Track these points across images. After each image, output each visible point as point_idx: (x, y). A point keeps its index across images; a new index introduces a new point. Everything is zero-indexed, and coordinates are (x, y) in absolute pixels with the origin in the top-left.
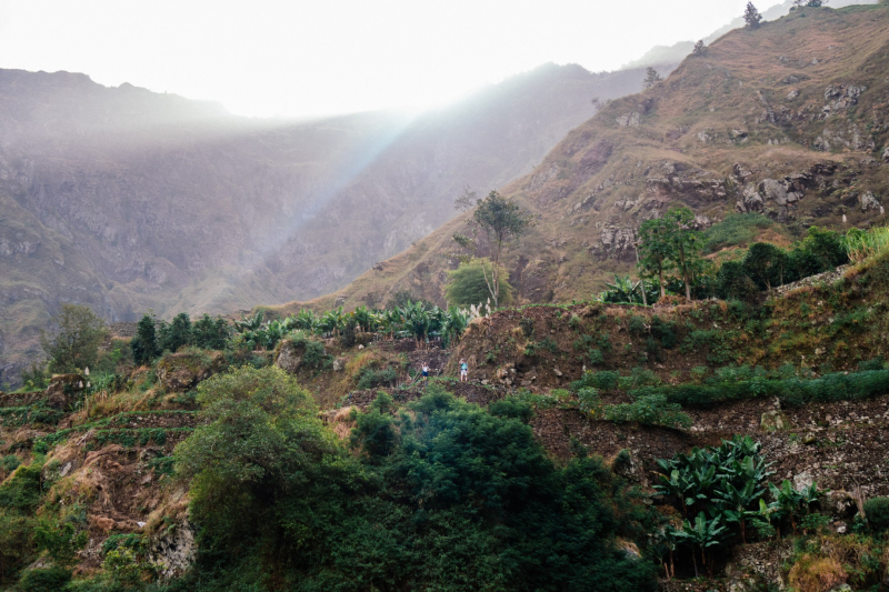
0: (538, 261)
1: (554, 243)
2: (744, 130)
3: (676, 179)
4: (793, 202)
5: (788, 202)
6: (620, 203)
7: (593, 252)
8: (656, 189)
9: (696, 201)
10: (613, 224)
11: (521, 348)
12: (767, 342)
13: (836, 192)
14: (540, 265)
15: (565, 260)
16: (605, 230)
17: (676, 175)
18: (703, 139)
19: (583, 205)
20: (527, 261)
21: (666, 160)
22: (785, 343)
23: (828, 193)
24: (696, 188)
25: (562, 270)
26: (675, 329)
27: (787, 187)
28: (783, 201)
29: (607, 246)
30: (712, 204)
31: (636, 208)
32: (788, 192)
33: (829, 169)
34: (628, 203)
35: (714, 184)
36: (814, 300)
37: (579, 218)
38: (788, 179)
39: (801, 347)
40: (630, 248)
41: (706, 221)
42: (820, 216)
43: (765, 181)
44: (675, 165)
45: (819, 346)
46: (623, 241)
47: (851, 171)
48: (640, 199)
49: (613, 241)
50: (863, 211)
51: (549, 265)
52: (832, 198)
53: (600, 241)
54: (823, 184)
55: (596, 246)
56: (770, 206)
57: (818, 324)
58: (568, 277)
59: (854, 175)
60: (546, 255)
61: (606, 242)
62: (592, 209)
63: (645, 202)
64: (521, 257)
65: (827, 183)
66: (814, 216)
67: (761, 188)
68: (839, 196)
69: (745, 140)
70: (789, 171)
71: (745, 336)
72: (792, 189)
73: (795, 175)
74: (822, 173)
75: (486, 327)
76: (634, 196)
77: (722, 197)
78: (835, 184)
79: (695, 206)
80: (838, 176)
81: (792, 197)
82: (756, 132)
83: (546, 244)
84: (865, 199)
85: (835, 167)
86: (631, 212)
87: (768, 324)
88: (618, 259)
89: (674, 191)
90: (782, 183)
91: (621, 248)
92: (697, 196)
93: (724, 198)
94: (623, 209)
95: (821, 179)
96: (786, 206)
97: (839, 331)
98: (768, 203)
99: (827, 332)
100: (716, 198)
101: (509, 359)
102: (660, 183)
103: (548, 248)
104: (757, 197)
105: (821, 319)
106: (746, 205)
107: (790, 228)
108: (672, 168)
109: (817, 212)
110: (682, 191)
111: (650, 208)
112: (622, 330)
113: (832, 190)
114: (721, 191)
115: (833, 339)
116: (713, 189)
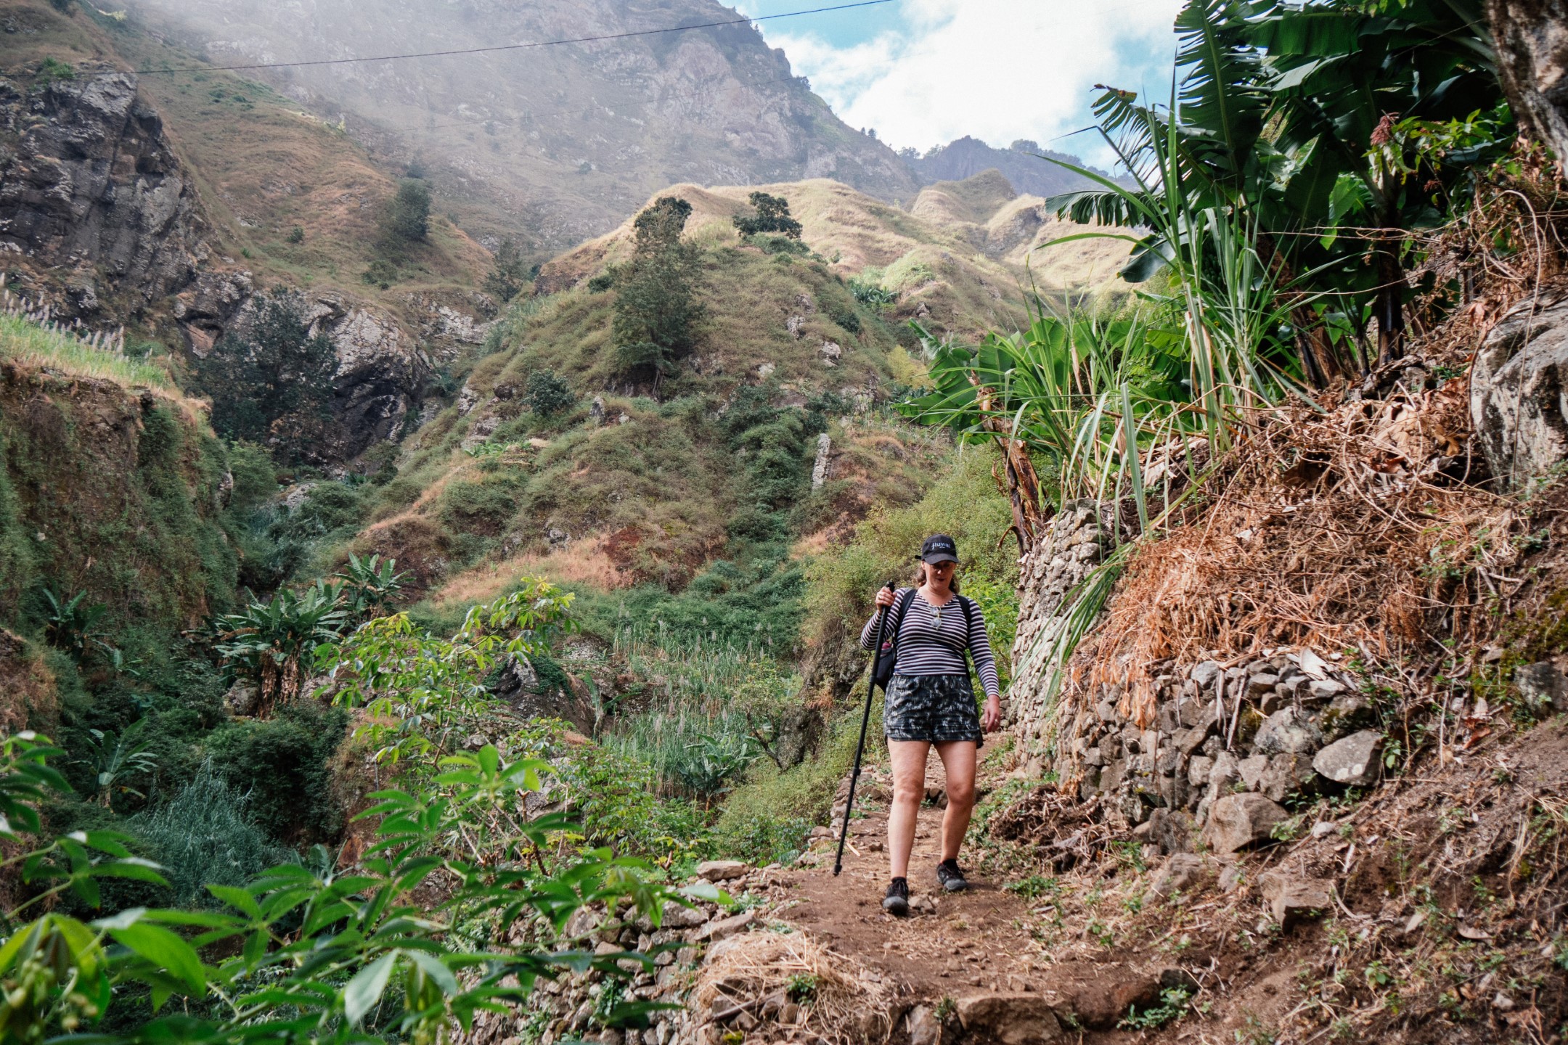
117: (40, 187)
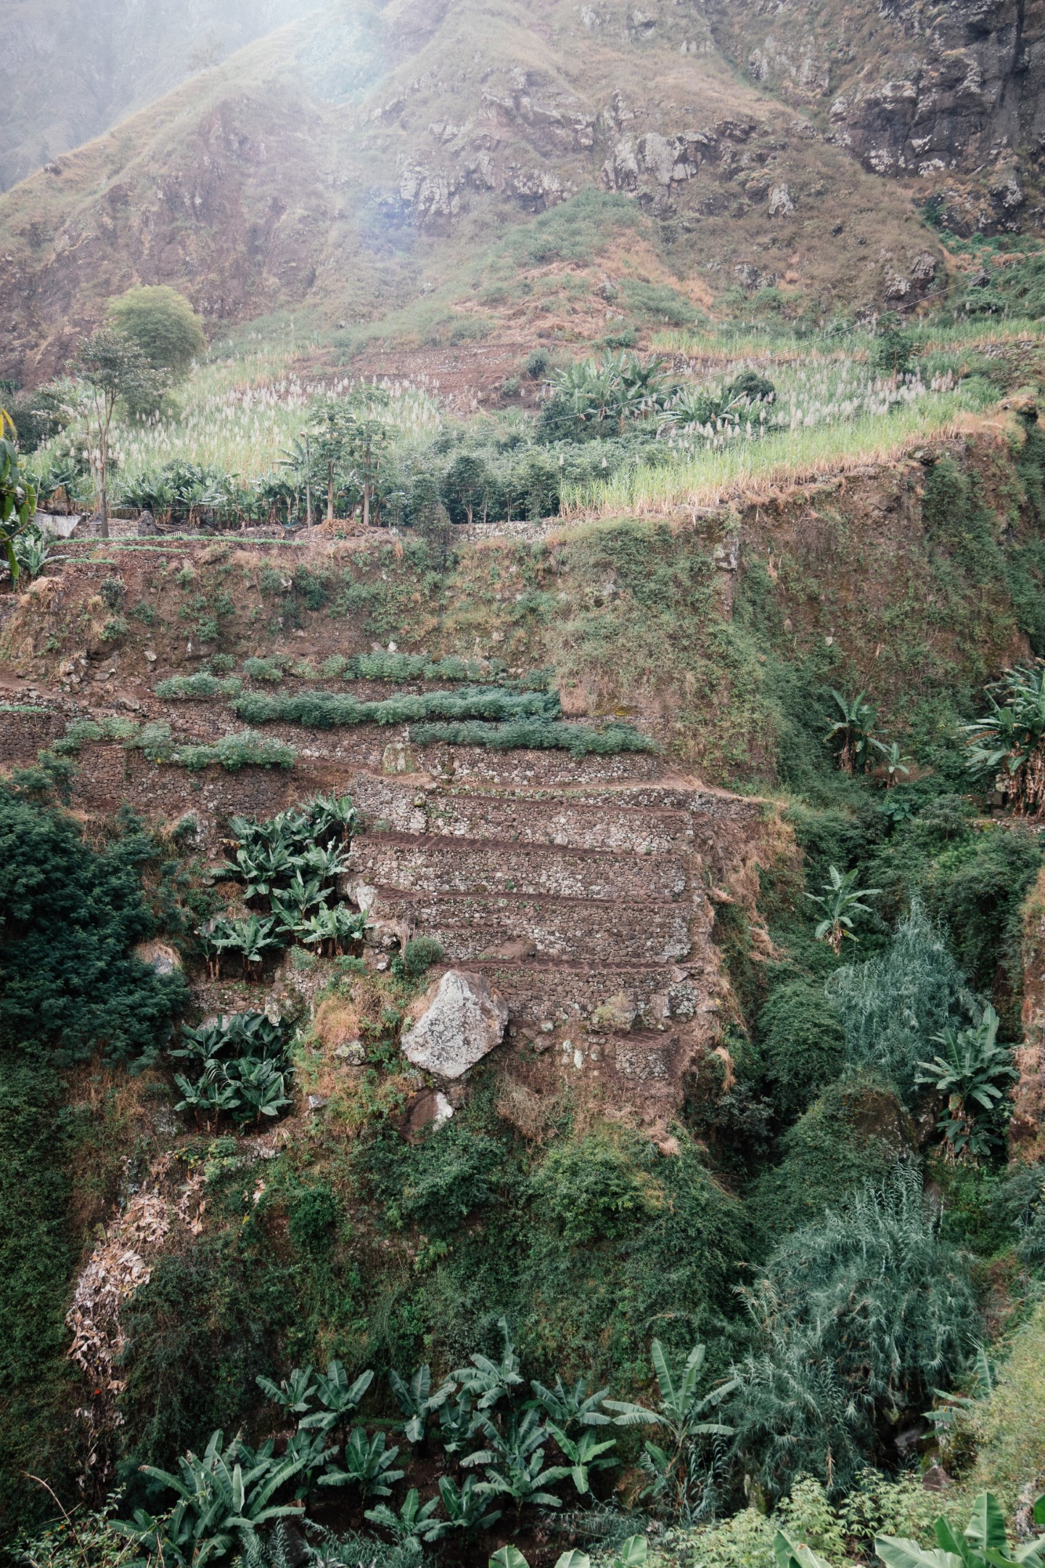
0: (300, 212)
1: (330, 179)
2: (651, 15)
3: (525, 101)
4: (680, 181)
5: (672, 179)
6: (437, 128)
7: (385, 210)
8: (492, 114)
9: (549, 147)
10: (420, 164)
11: (97, 628)
12: (443, 608)
13: (742, 176)
14: (303, 219)
15: (342, 216)
16: (406, 175)
17: (526, 94)
18: (587, 21)
19: (384, 113)
20: (283, 208)
21: (515, 62)
22: (462, 617)
23: (730, 175)
24: (551, 123)
25: (333, 235)
26: (326, 585)
27: (676, 153)
28: (665, 178)
29: (407, 203)
30: (571, 156)
31: (458, 143)
32: (676, 162)
33: (743, 131)
34: (450, 129)
35: (578, 122)
36: (507, 563)
37: (375, 137)
38: (681, 140)
39: (478, 627)
40: (439, 213)
41: (555, 186)
42: (711, 213)
43: (649, 136)
44: (529, 75)
45: (497, 629)
46: (430, 200)
47: (772, 139)
48: (468, 126)
49: (417, 195)
50: (769, 216)
51: (316, 220)
52: (733, 186)
53: (397, 191)
54: (727, 158)
55: (391, 201)
56: (646, 183)
57: (503, 600)
58: (339, 252)
59: (775, 149)
60: (314, 201)
61: (407, 195)
62: (397, 124)
63: (473, 136)
64: (275, 200)
65: (734, 155)
66: (702, 213)
67: (641, 149)
68: (743, 184)
69: (650, 33)
70: (686, 126)
71: (417, 596)
72: (683, 159)
73: (692, 136)
74: (731, 136)
75: (52, 594)
76: (460, 120)
77: (586, 148)
78: (745, 161)
79: (545, 155)
80: (752, 147)
81: (680, 171)
82: (670, 21)
83: (318, 180)
84: (778, 197)
85: (752, 128)
86: (452, 147)
87: (449, 582)
88: (420, 228)
89: (520, 121)
90: (671, 144)
91: (426, 211)
92: (550, 138)
93: (590, 149)
94: (441, 140)
95: (727, 146)
96: (669, 186)
97: (523, 617)
98: (645, 177)
99: (511, 613)
100: (577, 148)
101: (79, 645)
102: (500, 106)
103: (320, 187)
104: (632, 164)
105: (507, 594)
106: (617, 171)
107: (664, 228)
108: (523, 79)
109: (708, 205)
110: (532, 125)
111: (478, 148)
112: (252, 587)
113: (739, 170)
114: (587, 136)
115: (516, 623)
116: (576, 131)
117: (951, 87)
